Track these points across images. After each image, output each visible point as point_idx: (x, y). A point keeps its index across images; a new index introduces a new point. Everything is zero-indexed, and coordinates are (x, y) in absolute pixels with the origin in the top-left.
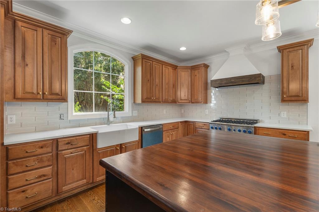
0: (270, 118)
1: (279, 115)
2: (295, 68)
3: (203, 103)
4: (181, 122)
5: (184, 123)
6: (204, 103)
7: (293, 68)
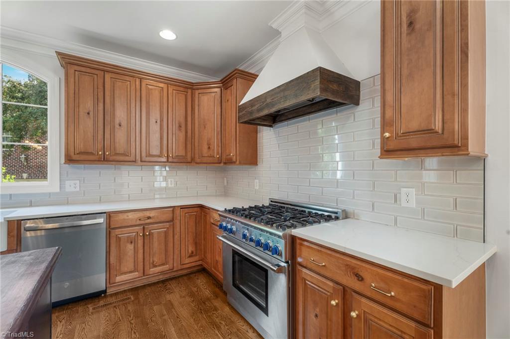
0: (373, 209)
1: (396, 201)
2: (417, 26)
3: (238, 162)
4: (183, 207)
5: (198, 209)
6: (240, 163)
7: (413, 30)
